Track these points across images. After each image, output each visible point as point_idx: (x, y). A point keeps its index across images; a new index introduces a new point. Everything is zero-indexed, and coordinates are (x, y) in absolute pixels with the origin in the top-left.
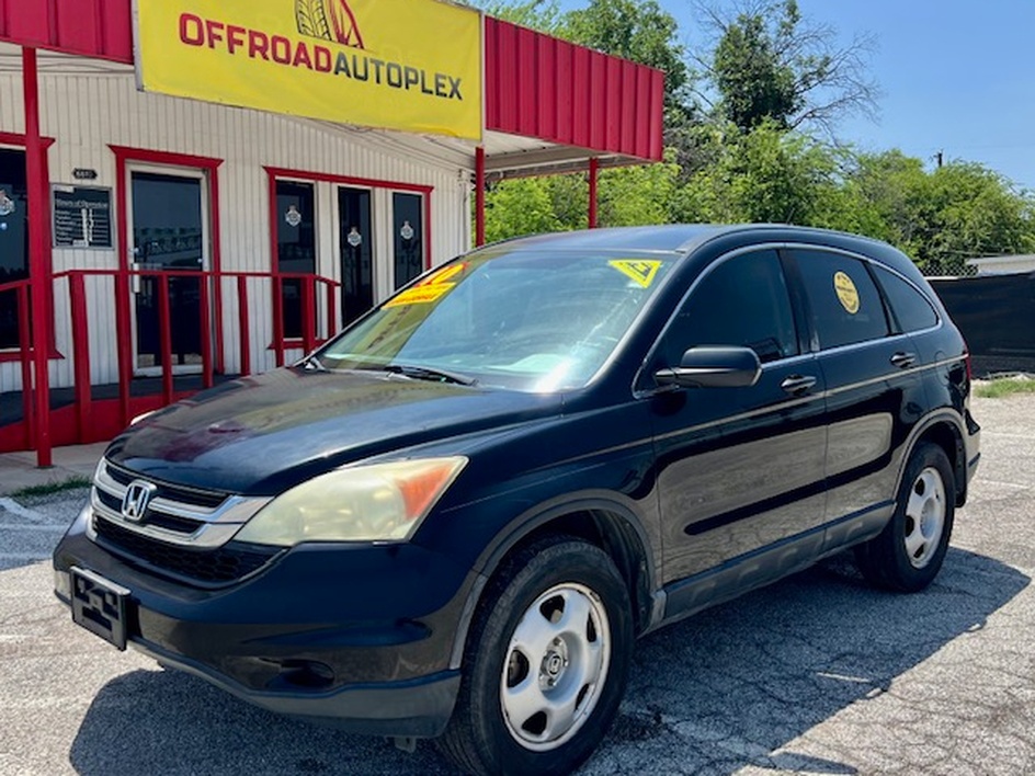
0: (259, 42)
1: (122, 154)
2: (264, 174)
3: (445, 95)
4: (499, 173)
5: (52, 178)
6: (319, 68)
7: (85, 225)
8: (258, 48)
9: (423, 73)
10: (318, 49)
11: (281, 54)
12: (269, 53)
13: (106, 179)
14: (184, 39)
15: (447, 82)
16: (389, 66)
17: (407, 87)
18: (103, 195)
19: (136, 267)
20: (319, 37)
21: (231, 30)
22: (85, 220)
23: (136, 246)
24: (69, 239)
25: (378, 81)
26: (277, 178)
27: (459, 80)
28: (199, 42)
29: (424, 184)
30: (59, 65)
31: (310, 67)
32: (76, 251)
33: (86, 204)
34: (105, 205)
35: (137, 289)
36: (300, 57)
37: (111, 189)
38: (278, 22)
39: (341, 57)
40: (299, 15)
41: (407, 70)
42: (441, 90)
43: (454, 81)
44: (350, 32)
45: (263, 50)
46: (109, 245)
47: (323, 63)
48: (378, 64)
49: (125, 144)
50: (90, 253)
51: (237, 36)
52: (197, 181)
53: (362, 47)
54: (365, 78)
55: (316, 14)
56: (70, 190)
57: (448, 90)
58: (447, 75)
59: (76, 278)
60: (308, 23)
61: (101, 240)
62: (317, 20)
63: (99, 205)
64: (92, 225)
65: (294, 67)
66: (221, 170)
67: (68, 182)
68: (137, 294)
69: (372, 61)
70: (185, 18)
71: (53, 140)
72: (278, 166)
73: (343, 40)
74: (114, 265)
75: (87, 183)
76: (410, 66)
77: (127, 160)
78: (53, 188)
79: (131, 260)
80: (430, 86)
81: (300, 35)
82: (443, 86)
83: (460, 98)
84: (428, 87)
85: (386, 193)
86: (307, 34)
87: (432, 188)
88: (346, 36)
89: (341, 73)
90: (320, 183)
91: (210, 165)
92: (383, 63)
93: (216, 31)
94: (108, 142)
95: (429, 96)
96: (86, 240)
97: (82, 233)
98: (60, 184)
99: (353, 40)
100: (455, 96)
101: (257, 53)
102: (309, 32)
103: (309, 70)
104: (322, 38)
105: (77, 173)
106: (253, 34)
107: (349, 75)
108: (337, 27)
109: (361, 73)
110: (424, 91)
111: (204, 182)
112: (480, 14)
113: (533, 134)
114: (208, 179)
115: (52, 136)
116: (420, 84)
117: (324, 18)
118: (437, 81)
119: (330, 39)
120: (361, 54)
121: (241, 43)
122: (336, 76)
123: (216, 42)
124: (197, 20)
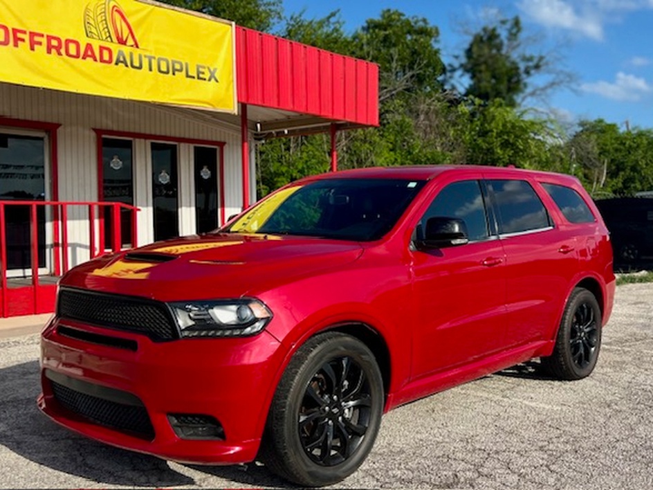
0: (54, 43)
2: (93, 134)
3: (205, 79)
6: (102, 61)
8: (54, 47)
9: (187, 64)
10: (102, 48)
11: (73, 51)
12: (63, 51)
15: (206, 71)
16: (159, 60)
17: (174, 74)
20: (102, 40)
21: (32, 34)
25: (151, 70)
26: (104, 136)
28: (6, 43)
29: (218, 140)
31: (95, 60)
36: (89, 53)
38: (69, 29)
39: (120, 53)
40: (88, 25)
41: (174, 62)
42: (201, 76)
43: (212, 70)
44: (127, 38)
45: (58, 49)
47: (106, 56)
48: (150, 59)
51: (37, 39)
52: (42, 139)
53: (137, 47)
54: (140, 68)
55: (100, 25)
57: (207, 76)
58: (206, 65)
60: (94, 30)
62: (101, 29)
65: (83, 60)
66: (60, 131)
69: (145, 56)
72: (104, 127)
73: (122, 42)
76: (175, 59)
80: (193, 72)
81: (87, 38)
82: (203, 73)
83: (217, 81)
84: (190, 74)
86: (93, 38)
87: (224, 143)
88: (124, 39)
89: (120, 64)
90: (137, 140)
91: (51, 129)
92: (154, 58)
93: (20, 35)
95: (191, 79)
99: (130, 42)
100: (213, 80)
101: (54, 51)
102: (94, 36)
103: (95, 62)
104: (105, 40)
106: (50, 38)
108: (116, 31)
109: (137, 64)
110: (188, 76)
111: (46, 140)
112: (231, 25)
113: (276, 107)
114: (49, 139)
116: (184, 72)
117: (107, 27)
118: (198, 69)
119: (112, 41)
120: (136, 52)
121: (40, 43)
122: (116, 66)
123: (20, 43)
124: (5, 28)
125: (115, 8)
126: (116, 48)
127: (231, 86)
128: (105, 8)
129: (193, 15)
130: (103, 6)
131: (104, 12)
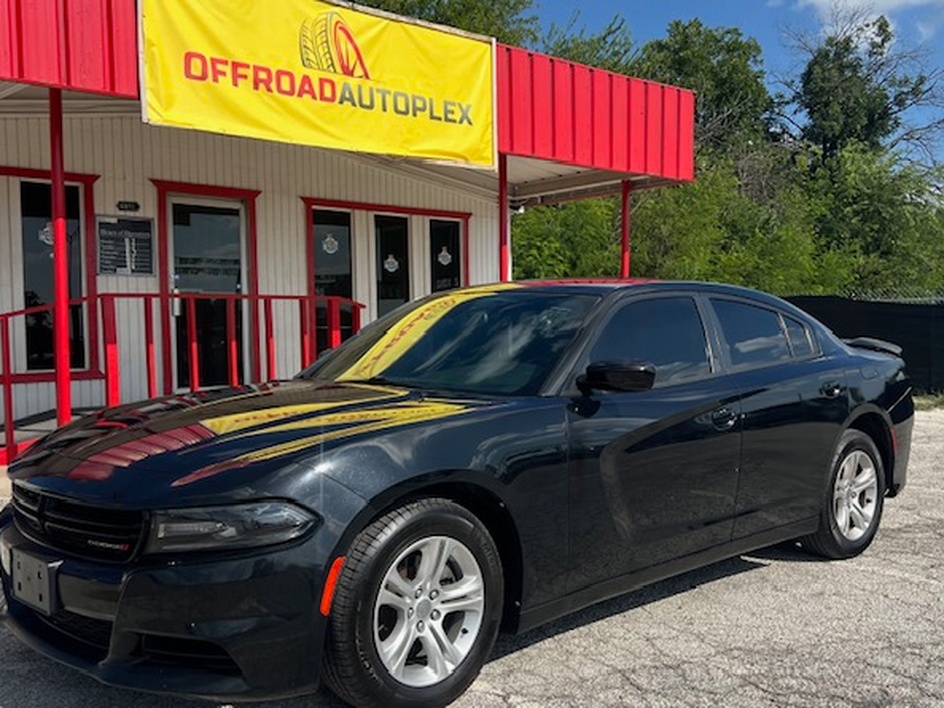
0: (263, 75)
1: (164, 187)
2: (301, 204)
3: (454, 121)
4: (536, 198)
5: (98, 209)
6: (323, 98)
7: (128, 255)
8: (262, 81)
9: (431, 100)
10: (322, 81)
11: (286, 85)
12: (273, 85)
13: (148, 211)
14: (188, 74)
15: (456, 109)
17: (415, 115)
18: (145, 225)
19: (176, 291)
20: (323, 70)
21: (236, 65)
22: (127, 251)
23: (176, 273)
24: (112, 267)
25: (385, 110)
26: (314, 207)
28: (203, 77)
29: (462, 210)
30: (105, 106)
31: (314, 97)
32: (120, 278)
33: (129, 234)
34: (147, 235)
35: (177, 312)
36: (306, 88)
37: (153, 219)
38: (282, 56)
39: (346, 87)
40: (304, 50)
41: (414, 99)
42: (450, 116)
43: (464, 107)
45: (267, 83)
46: (151, 272)
47: (328, 93)
49: (167, 177)
50: (132, 279)
51: (241, 71)
52: (235, 213)
53: (367, 76)
54: (371, 107)
55: (320, 48)
56: (114, 221)
57: (457, 116)
58: (457, 101)
59: (108, 301)
60: (312, 57)
61: (144, 268)
62: (322, 53)
63: (141, 235)
64: (134, 255)
65: (299, 98)
66: (259, 201)
67: (112, 213)
68: (177, 318)
69: (378, 91)
70: (189, 56)
71: (99, 177)
72: (315, 195)
73: (348, 72)
74: (156, 290)
75: (130, 214)
76: (417, 94)
77: (169, 193)
78: (99, 219)
79: (171, 286)
80: (439, 112)
82: (452, 112)
83: (470, 123)
84: (435, 114)
85: (423, 220)
86: (311, 67)
87: (470, 214)
88: (351, 67)
89: (345, 103)
90: (357, 212)
91: (249, 197)
92: (389, 92)
93: (220, 67)
94: (150, 176)
96: (129, 268)
97: (125, 262)
98: (105, 216)
99: (359, 72)
100: (465, 122)
102: (313, 65)
103: (314, 101)
104: (327, 70)
105: (121, 206)
106: (257, 69)
107: (354, 104)
108: (341, 58)
109: (367, 102)
110: (432, 117)
111: (242, 213)
112: (491, 44)
113: (550, 157)
114: (246, 211)
115: (97, 173)
116: (428, 112)
117: (329, 52)
118: (446, 108)
119: (335, 71)
120: (367, 85)
121: (245, 77)
122: (340, 106)
123: (220, 78)
124: (202, 58)
125: (339, 25)
127: (490, 130)
128: (326, 25)
129: (440, 31)
130: (324, 22)
131: (325, 31)
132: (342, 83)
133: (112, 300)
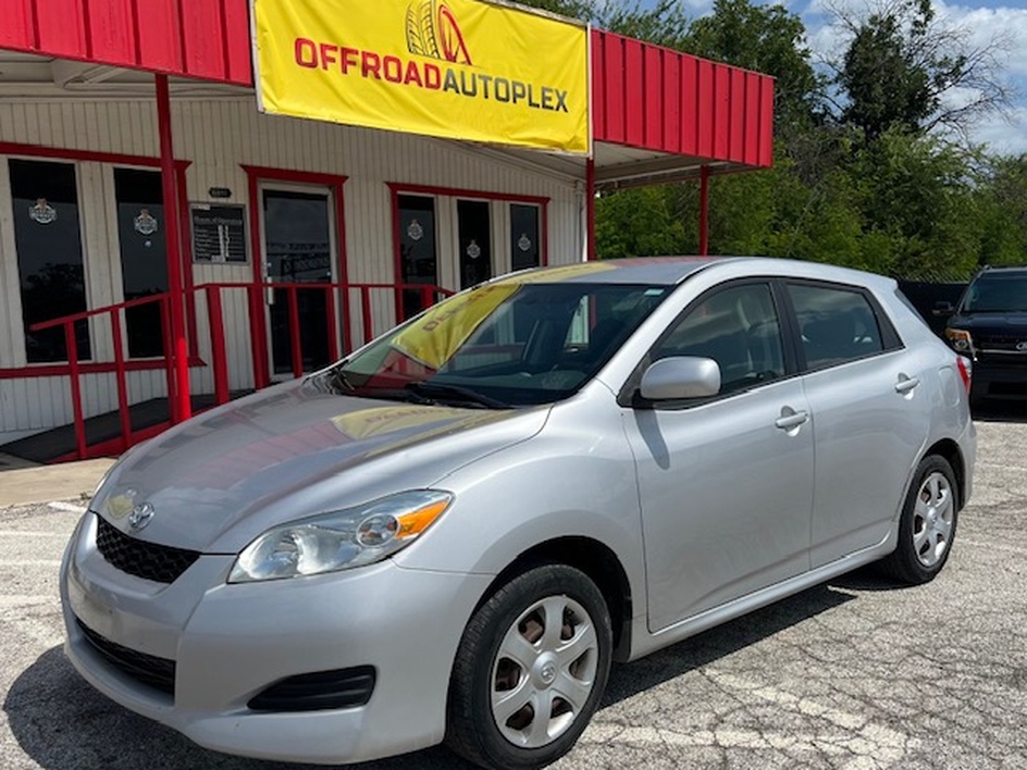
0: (371, 62)
1: (254, 173)
2: (387, 189)
3: (551, 108)
4: (613, 183)
5: (191, 196)
6: (428, 85)
7: (221, 242)
8: (371, 67)
9: (530, 86)
10: (427, 67)
11: (393, 73)
12: (381, 72)
13: (240, 197)
14: (299, 61)
15: (553, 95)
16: (497, 81)
17: (515, 101)
18: (237, 212)
19: (269, 280)
20: (428, 56)
21: (345, 51)
22: (221, 238)
23: (268, 262)
24: (207, 255)
25: (486, 97)
26: (399, 192)
27: (565, 93)
28: (313, 65)
29: (541, 195)
30: (194, 89)
31: (420, 85)
32: (215, 266)
33: (223, 221)
34: (241, 222)
35: (271, 301)
36: (411, 75)
37: (244, 206)
38: (388, 42)
39: (450, 73)
40: (410, 35)
41: (515, 84)
42: (548, 103)
43: (561, 94)
44: (457, 51)
46: (244, 260)
47: (433, 80)
48: (486, 79)
49: (256, 163)
50: (227, 267)
51: (350, 57)
52: (324, 198)
53: (470, 63)
54: (473, 94)
55: (425, 33)
56: (207, 208)
57: (554, 103)
58: (554, 87)
59: (213, 291)
60: (417, 43)
61: (237, 256)
62: (426, 39)
63: (233, 222)
64: (228, 243)
65: (405, 85)
66: (346, 186)
67: (205, 200)
68: (271, 306)
69: (480, 77)
70: (299, 43)
71: (190, 163)
72: (400, 180)
73: (451, 58)
74: (249, 279)
75: (223, 201)
76: (518, 81)
77: (259, 179)
78: (192, 206)
79: (265, 274)
80: (537, 99)
81: (412, 55)
82: (550, 99)
83: (566, 110)
84: (534, 101)
85: (504, 205)
86: (417, 53)
87: (548, 199)
88: (454, 54)
89: (450, 90)
90: (440, 197)
91: (336, 182)
92: (491, 79)
93: (330, 53)
94: (241, 162)
95: (535, 109)
96: (222, 256)
97: (219, 249)
98: (198, 202)
99: (461, 57)
100: (561, 108)
102: (418, 51)
104: (432, 56)
105: (213, 192)
106: (365, 55)
107: (458, 92)
108: (444, 44)
109: (469, 89)
110: (531, 104)
111: (330, 198)
112: (586, 28)
113: (642, 145)
114: (334, 196)
115: (188, 159)
116: (526, 98)
117: (433, 38)
118: (543, 94)
119: (439, 57)
120: (469, 71)
121: (354, 63)
122: (444, 93)
123: (329, 64)
124: (312, 44)
125: (443, 9)
126: (444, 66)
127: (585, 116)
128: (430, 9)
129: (538, 15)
130: (428, 6)
131: (430, 15)
132: (446, 70)
133: (218, 290)
